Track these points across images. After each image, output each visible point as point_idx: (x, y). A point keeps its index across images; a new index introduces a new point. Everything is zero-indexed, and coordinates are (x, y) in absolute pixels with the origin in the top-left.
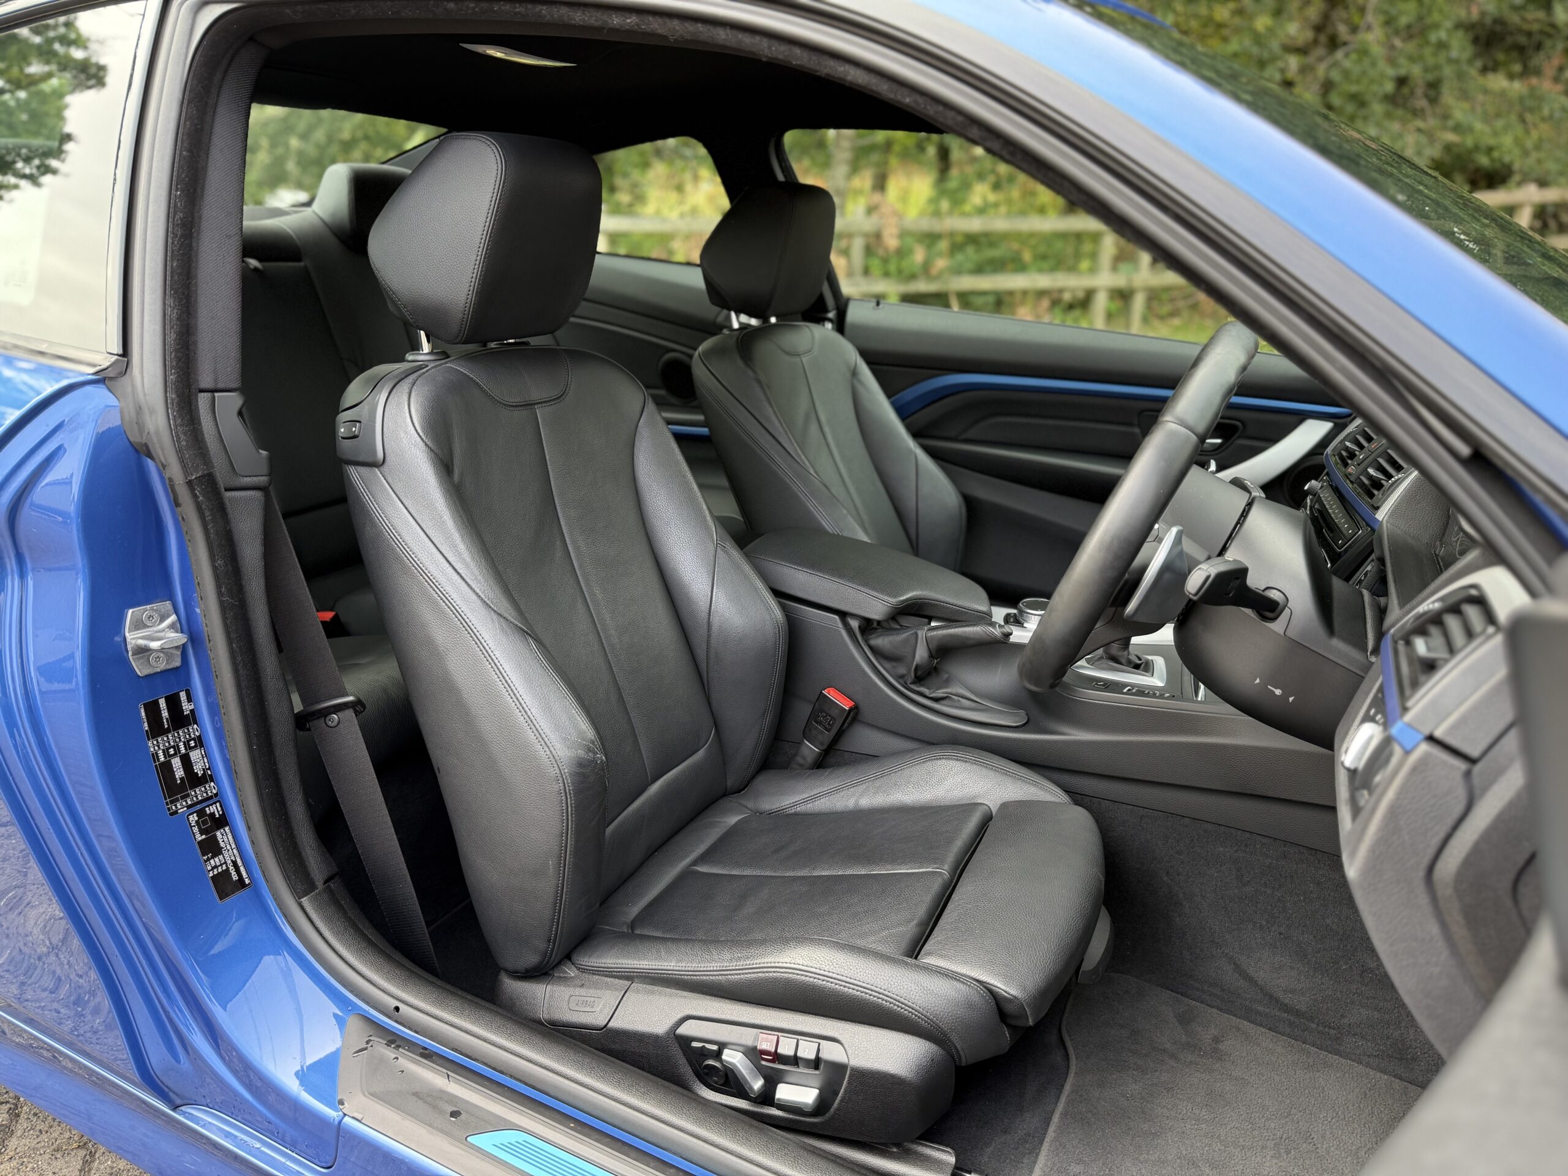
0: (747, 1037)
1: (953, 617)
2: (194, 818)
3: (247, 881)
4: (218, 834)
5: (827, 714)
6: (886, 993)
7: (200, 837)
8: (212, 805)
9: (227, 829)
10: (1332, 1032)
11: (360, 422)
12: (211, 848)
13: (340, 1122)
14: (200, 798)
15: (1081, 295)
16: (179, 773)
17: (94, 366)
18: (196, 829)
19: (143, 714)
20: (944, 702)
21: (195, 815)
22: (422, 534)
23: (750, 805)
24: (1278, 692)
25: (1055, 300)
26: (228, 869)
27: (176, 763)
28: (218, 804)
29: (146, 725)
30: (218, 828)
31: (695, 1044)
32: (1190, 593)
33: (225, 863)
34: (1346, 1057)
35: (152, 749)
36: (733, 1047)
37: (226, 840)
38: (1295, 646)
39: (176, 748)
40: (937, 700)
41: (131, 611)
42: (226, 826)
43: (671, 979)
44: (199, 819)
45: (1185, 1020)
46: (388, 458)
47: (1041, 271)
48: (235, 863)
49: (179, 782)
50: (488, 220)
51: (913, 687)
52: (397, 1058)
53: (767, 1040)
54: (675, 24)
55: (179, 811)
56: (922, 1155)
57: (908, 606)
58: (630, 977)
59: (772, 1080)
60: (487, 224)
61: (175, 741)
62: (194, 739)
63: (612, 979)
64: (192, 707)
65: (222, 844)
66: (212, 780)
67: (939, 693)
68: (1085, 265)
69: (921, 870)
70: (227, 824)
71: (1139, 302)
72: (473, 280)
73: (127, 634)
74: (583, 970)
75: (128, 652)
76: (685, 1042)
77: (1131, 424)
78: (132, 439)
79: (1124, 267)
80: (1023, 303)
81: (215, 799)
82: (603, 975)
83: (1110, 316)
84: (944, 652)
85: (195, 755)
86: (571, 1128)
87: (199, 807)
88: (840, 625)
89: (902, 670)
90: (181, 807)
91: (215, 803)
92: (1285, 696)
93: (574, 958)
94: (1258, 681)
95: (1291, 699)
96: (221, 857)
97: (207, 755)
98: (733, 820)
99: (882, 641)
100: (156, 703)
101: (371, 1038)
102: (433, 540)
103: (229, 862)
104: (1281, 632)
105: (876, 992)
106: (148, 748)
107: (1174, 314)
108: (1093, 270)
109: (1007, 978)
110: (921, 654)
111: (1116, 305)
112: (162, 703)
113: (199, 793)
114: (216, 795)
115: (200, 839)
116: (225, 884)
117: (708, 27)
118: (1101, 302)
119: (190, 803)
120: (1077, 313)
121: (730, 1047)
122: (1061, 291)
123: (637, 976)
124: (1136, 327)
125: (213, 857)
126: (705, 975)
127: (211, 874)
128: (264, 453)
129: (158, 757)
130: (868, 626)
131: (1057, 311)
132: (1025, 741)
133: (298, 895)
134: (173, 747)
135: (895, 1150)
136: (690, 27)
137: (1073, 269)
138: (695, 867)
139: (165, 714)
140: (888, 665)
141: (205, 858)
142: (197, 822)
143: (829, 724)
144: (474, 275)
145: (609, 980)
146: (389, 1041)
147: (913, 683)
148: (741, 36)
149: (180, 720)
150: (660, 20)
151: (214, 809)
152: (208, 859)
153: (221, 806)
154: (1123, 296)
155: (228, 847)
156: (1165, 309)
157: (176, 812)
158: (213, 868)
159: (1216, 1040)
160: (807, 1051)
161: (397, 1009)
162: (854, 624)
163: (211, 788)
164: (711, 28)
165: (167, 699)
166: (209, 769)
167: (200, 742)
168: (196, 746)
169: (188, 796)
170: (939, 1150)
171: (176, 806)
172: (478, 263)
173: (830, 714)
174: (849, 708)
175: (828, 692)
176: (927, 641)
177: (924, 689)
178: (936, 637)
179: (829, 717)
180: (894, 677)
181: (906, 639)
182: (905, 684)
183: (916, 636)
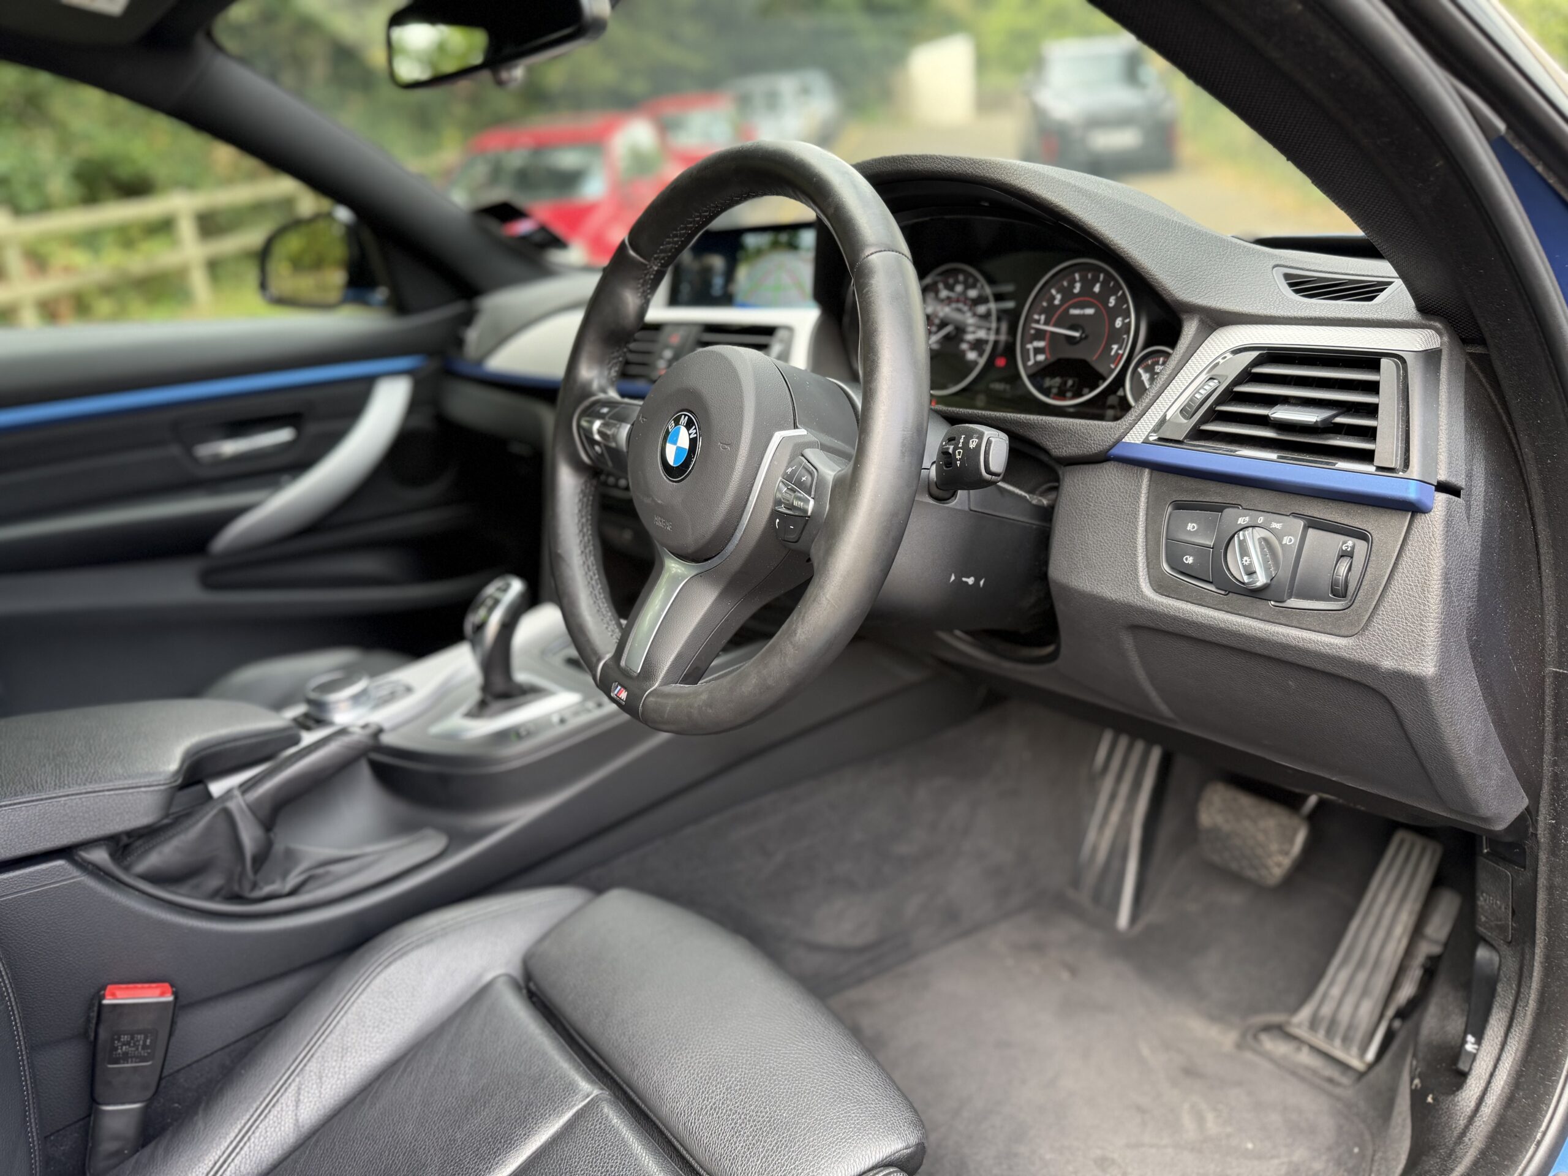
5: (132, 1035)
20: (307, 887)
24: (971, 581)
40: (293, 892)
51: (253, 893)
67: (292, 881)
84: (280, 811)
88: (74, 871)
89: (214, 881)
92: (977, 581)
99: (157, 858)
110: (249, 836)
130: (126, 844)
140: (185, 888)
143: (143, 1047)
147: (250, 886)
162: (100, 856)
173: (139, 1032)
174: (169, 998)
175: (117, 997)
176: (253, 808)
177: (267, 889)
178: (259, 801)
179: (140, 1037)
180: (213, 896)
181: (209, 830)
182: (237, 898)
183: (227, 814)
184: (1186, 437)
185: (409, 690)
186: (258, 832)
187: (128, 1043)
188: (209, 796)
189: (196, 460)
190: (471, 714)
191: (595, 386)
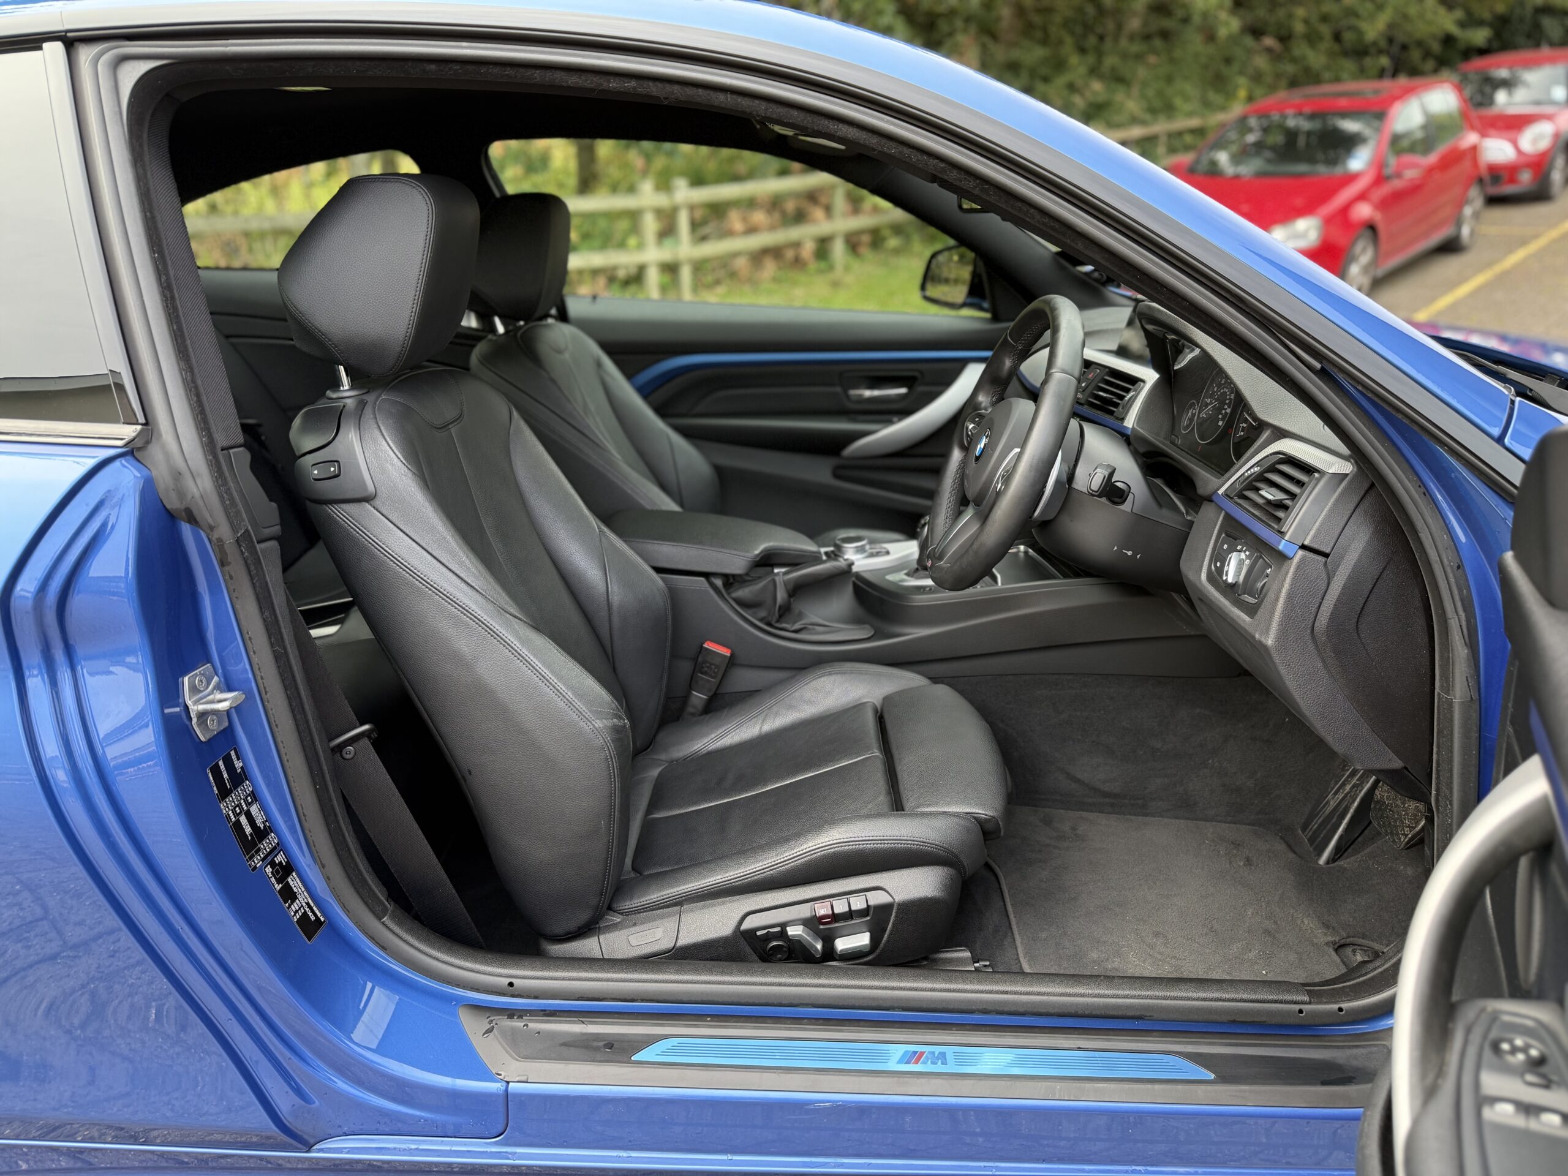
0: (805, 911)
1: (794, 561)
2: (269, 870)
3: (322, 919)
4: (289, 880)
5: (711, 664)
6: (912, 838)
7: (278, 887)
8: (277, 854)
9: (294, 874)
10: (1140, 802)
11: (337, 461)
12: (289, 895)
13: (507, 1090)
14: (268, 850)
15: (633, 271)
16: (248, 830)
17: (122, 439)
18: (273, 880)
19: (211, 778)
20: (804, 631)
21: (269, 866)
22: (429, 557)
23: (663, 757)
24: (1130, 553)
25: (610, 276)
26: (305, 910)
27: (243, 820)
28: (282, 853)
29: (215, 788)
30: (288, 875)
31: (759, 933)
32: (1093, 491)
33: (302, 906)
34: (1153, 815)
35: (224, 811)
36: (792, 923)
37: (296, 884)
38: (1138, 519)
39: (239, 806)
40: (796, 631)
41: (186, 679)
42: (292, 872)
43: (721, 890)
44: (273, 869)
45: (1048, 822)
46: (378, 492)
47: (592, 249)
48: (308, 904)
49: (250, 838)
50: (425, 257)
51: (778, 625)
52: (527, 1025)
53: (822, 907)
54: (676, 88)
55: (258, 866)
56: (946, 959)
57: (762, 558)
58: (679, 902)
59: (828, 940)
60: (424, 261)
61: (238, 800)
62: (249, 795)
63: (662, 910)
64: (241, 764)
65: (295, 890)
66: (272, 832)
67: (797, 626)
68: (632, 241)
69: (859, 759)
70: (293, 870)
71: (686, 274)
72: (413, 314)
73: (189, 703)
74: (626, 913)
75: (190, 719)
76: (751, 934)
77: (833, 385)
78: (168, 507)
79: (668, 242)
80: (580, 282)
81: (278, 849)
82: (649, 911)
83: (664, 289)
84: (798, 589)
85: (254, 809)
86: (709, 1021)
87: (269, 858)
88: (707, 585)
89: (763, 613)
90: (257, 861)
91: (279, 852)
92: (1135, 555)
93: (615, 906)
94: (1116, 548)
95: (1138, 556)
96: (297, 901)
97: (263, 808)
98: (655, 772)
99: (743, 593)
100: (217, 765)
101: (492, 1018)
102: (441, 560)
103: (304, 904)
104: (1130, 511)
105: (905, 840)
106: (221, 810)
107: (717, 282)
108: (641, 246)
109: (983, 806)
110: (781, 595)
111: (667, 278)
112: (221, 763)
113: (266, 846)
114: (278, 844)
115: (278, 888)
116: (309, 926)
117: (708, 92)
118: (653, 277)
119: (262, 856)
120: (633, 288)
121: (790, 924)
122: (614, 268)
123: (686, 900)
124: (687, 295)
125: (292, 903)
126: (756, 875)
127: (296, 920)
128: (274, 505)
129: (230, 817)
130: (731, 581)
131: (616, 287)
132: (879, 647)
133: (379, 918)
134: (238, 806)
135: (926, 963)
136: (690, 91)
137: (622, 245)
138: (650, 816)
139: (225, 775)
140: (750, 611)
141: (287, 905)
142: (272, 873)
143: (714, 672)
144: (414, 310)
145: (658, 912)
146: (508, 1016)
147: (778, 621)
148: (740, 99)
149: (238, 778)
150: (659, 85)
151: (280, 858)
152: (290, 905)
153: (284, 854)
154: (671, 269)
155: (300, 891)
156: (709, 278)
157: (255, 868)
158: (296, 912)
159: (1074, 829)
160: (858, 903)
161: (511, 984)
162: (719, 582)
163: (273, 840)
164: (712, 93)
165: (223, 759)
166: (266, 821)
167: (255, 797)
168: (252, 801)
169: (259, 850)
170: (956, 951)
171: (253, 861)
172: (417, 298)
173: (713, 664)
174: (729, 655)
175: (708, 645)
176: (785, 583)
177: (784, 625)
178: (789, 580)
179: (714, 667)
180: (761, 620)
181: (765, 586)
182: (769, 624)
183: (774, 582)
184: (1235, 496)
185: (888, 553)
186: (785, 595)
187: (708, 667)
188: (773, 571)
189: (848, 397)
190: (908, 574)
191: (983, 405)
